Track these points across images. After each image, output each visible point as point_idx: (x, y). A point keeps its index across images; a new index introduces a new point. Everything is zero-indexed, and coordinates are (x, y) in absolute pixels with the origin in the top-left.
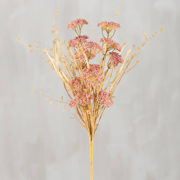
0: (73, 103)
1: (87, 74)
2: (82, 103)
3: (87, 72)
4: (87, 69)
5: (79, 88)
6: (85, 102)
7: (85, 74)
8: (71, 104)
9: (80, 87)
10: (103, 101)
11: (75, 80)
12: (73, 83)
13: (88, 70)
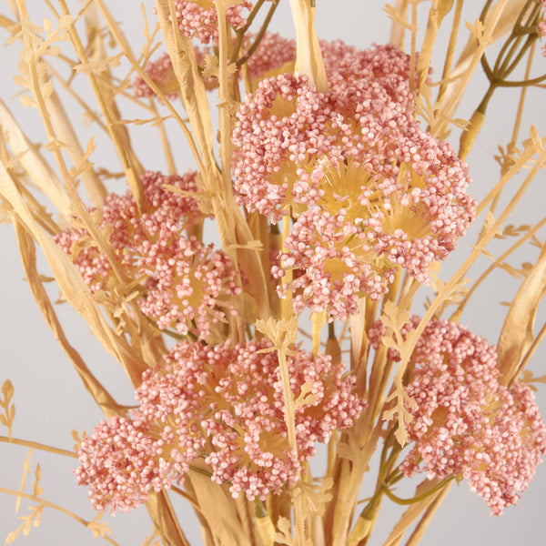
0: (123, 465)
1: (298, 153)
2: (232, 470)
3: (297, 118)
4: (294, 85)
5: (194, 300)
6: (264, 460)
7: (273, 144)
8: (102, 473)
9: (198, 286)
10: (461, 444)
11: (147, 207)
12: (122, 236)
13: (307, 103)
